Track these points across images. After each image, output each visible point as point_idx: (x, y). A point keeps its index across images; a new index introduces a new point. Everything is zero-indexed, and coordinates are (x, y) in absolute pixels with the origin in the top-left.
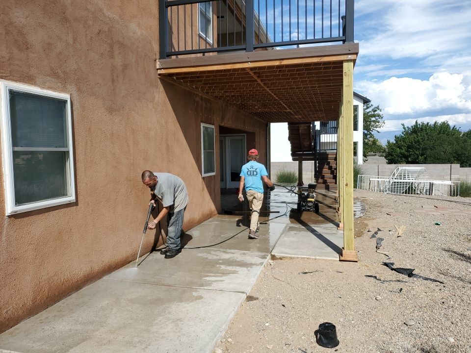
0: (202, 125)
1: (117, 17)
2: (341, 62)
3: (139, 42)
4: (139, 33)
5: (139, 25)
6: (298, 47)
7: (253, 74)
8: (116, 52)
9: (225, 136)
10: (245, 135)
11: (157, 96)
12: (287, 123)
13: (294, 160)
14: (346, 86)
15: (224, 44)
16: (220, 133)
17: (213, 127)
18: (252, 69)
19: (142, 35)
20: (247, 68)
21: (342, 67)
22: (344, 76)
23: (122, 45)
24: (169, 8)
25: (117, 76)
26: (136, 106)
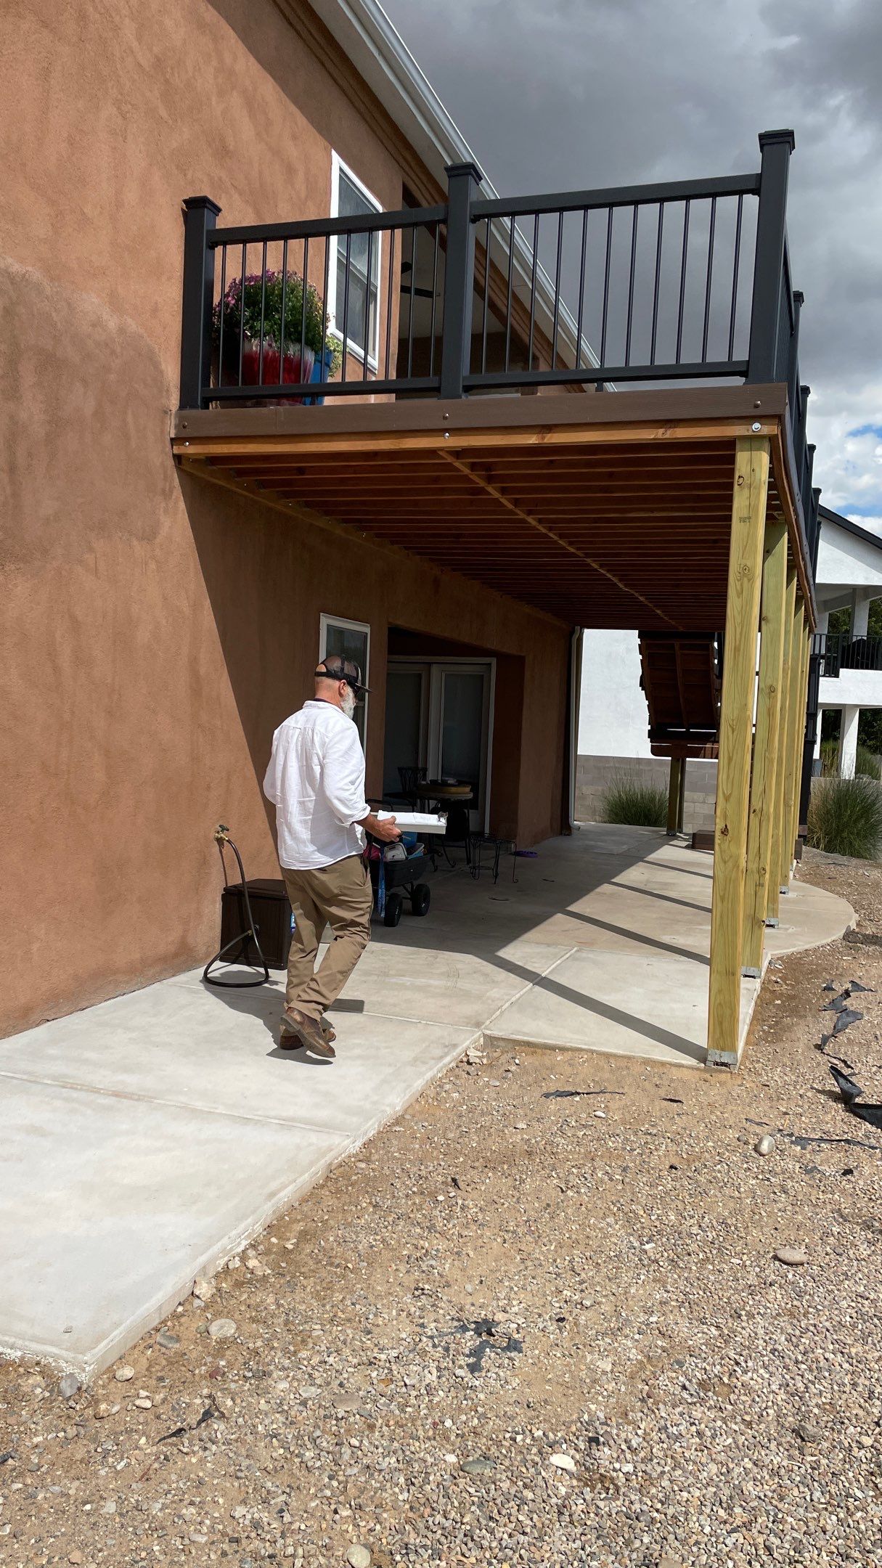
0: (325, 621)
1: (36, 275)
2: (730, 445)
3: (113, 352)
4: (112, 323)
5: (115, 302)
6: (600, 389)
7: (466, 471)
8: (28, 378)
9: (430, 664)
10: (494, 661)
11: (166, 522)
12: (636, 632)
13: (655, 751)
14: (742, 520)
15: (421, 370)
16: (391, 651)
17: (366, 629)
18: (459, 453)
19: (122, 330)
20: (442, 449)
21: (732, 460)
22: (736, 487)
23: (50, 363)
24: (219, 250)
25: (30, 455)
26: (91, 550)
